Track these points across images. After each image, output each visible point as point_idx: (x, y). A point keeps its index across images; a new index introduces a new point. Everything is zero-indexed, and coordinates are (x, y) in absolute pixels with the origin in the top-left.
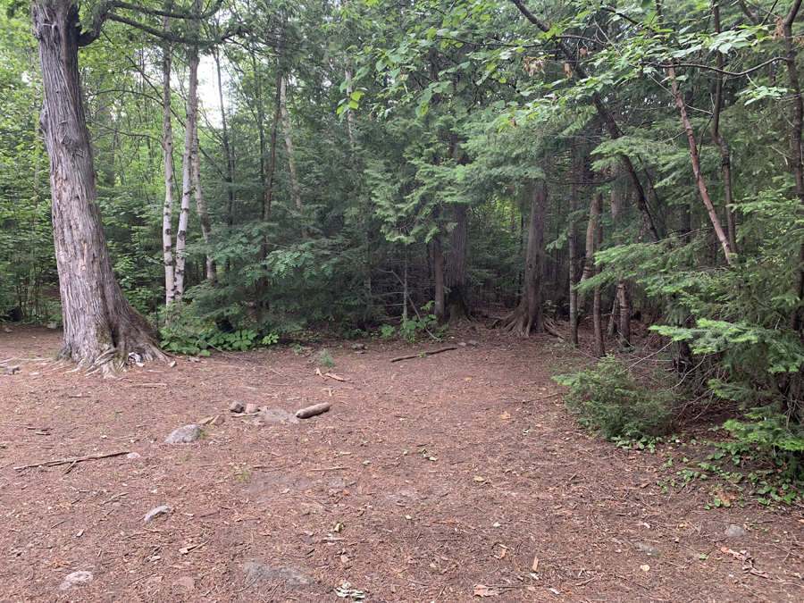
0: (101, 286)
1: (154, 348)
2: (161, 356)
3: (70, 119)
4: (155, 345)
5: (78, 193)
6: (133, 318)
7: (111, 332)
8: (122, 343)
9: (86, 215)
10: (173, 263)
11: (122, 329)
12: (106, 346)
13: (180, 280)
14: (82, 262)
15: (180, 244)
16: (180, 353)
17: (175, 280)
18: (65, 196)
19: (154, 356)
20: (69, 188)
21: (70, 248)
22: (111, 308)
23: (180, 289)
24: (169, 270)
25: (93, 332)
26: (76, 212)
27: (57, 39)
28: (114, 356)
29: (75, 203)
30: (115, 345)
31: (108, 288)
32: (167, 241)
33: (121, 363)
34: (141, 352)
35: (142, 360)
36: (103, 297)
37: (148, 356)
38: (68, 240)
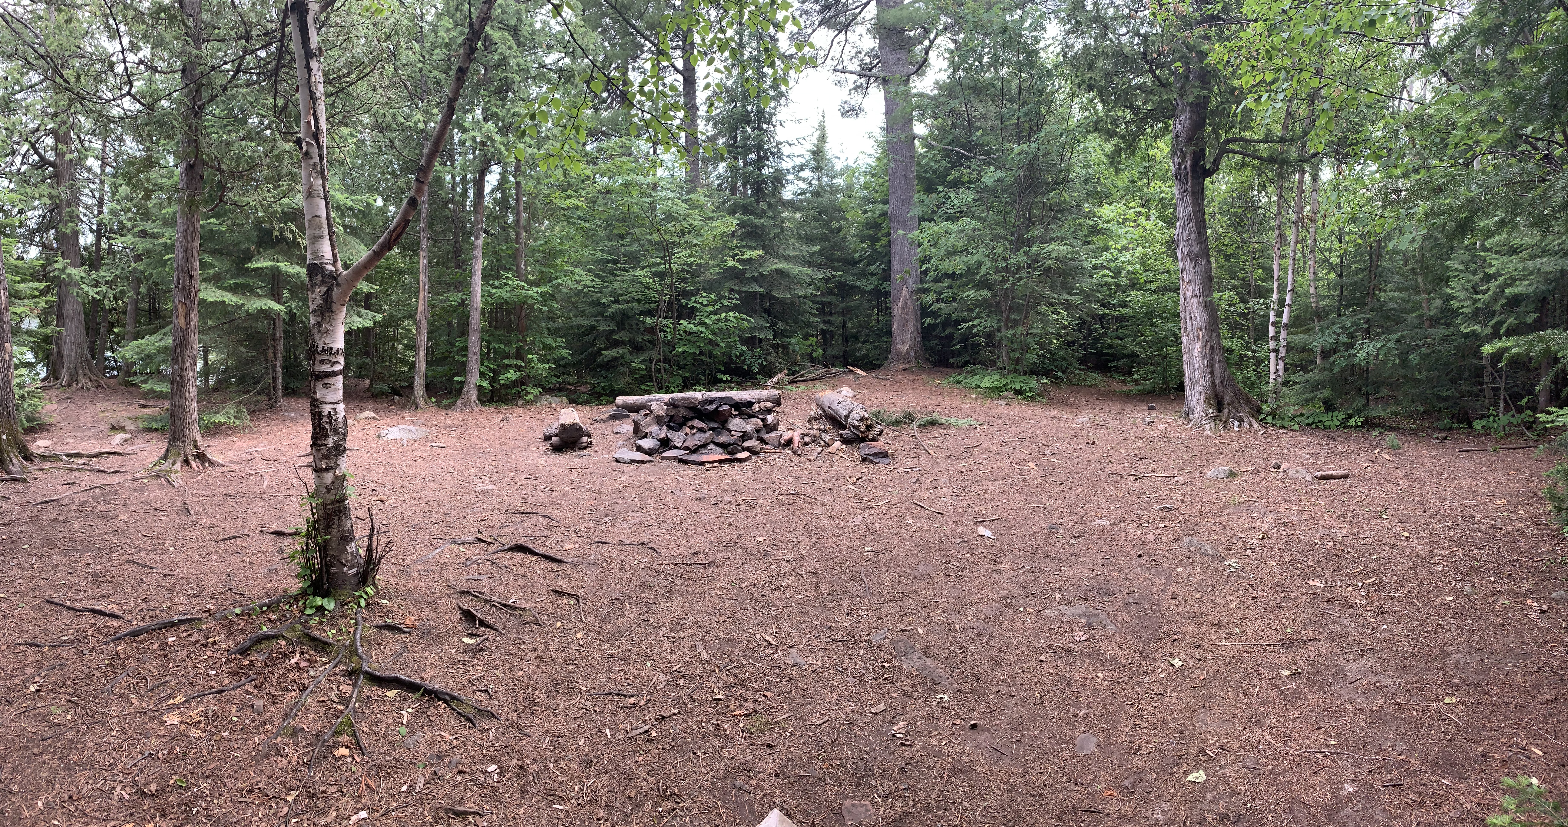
0: (1211, 364)
1: (1252, 419)
2: (1255, 426)
3: (1193, 235)
4: (1253, 416)
5: (1197, 292)
6: (1237, 392)
7: (1217, 402)
8: (1226, 411)
9: (1202, 309)
10: (1276, 351)
11: (1227, 400)
12: (1211, 411)
13: (1281, 366)
14: (1198, 345)
15: (1283, 334)
16: (1273, 425)
17: (1277, 364)
18: (1188, 294)
19: (1251, 425)
20: (1191, 289)
21: (1190, 334)
22: (1218, 381)
23: (1281, 373)
24: (1272, 356)
25: (1203, 399)
26: (1195, 306)
27: (1186, 176)
28: (1215, 419)
29: (1195, 300)
30: (1220, 411)
31: (1217, 368)
32: (1272, 331)
33: (1221, 425)
34: (1240, 420)
35: (1240, 426)
36: (1212, 373)
37: (1246, 425)
38: (1189, 328)
